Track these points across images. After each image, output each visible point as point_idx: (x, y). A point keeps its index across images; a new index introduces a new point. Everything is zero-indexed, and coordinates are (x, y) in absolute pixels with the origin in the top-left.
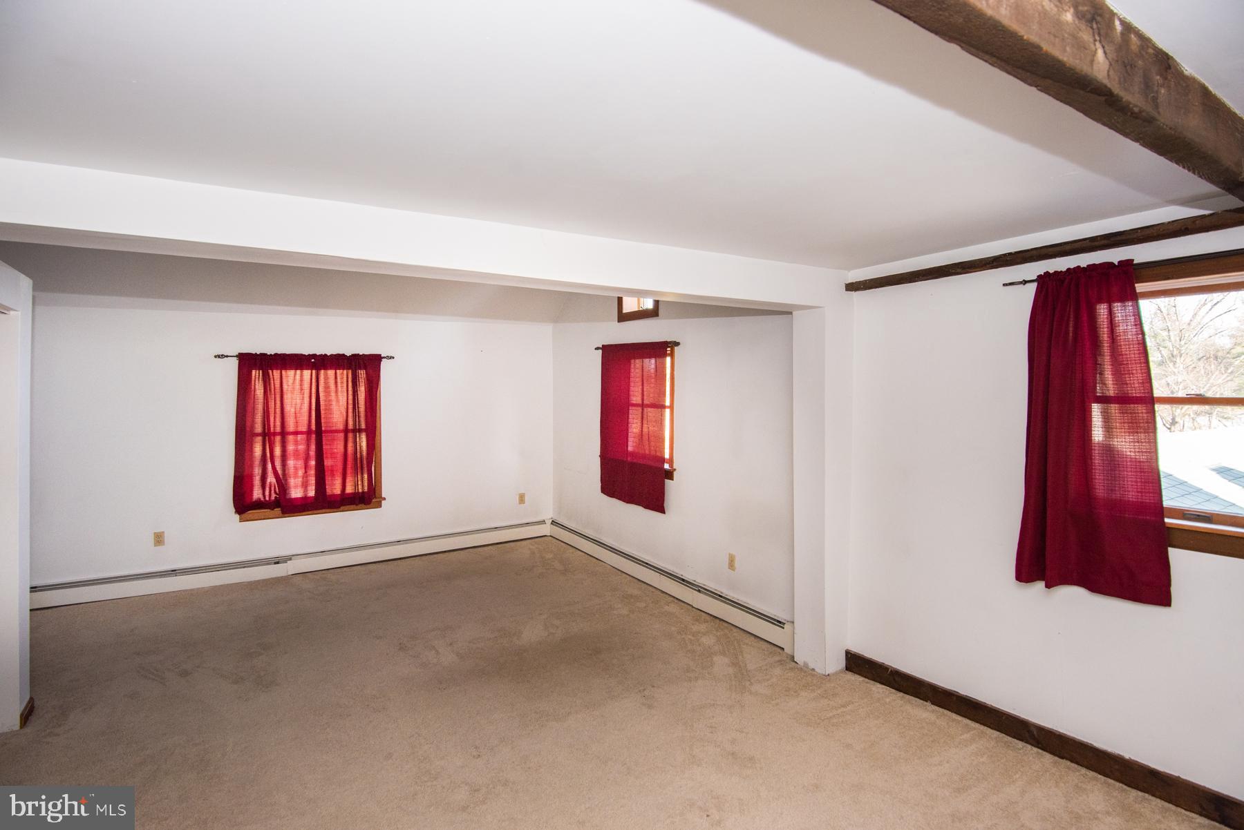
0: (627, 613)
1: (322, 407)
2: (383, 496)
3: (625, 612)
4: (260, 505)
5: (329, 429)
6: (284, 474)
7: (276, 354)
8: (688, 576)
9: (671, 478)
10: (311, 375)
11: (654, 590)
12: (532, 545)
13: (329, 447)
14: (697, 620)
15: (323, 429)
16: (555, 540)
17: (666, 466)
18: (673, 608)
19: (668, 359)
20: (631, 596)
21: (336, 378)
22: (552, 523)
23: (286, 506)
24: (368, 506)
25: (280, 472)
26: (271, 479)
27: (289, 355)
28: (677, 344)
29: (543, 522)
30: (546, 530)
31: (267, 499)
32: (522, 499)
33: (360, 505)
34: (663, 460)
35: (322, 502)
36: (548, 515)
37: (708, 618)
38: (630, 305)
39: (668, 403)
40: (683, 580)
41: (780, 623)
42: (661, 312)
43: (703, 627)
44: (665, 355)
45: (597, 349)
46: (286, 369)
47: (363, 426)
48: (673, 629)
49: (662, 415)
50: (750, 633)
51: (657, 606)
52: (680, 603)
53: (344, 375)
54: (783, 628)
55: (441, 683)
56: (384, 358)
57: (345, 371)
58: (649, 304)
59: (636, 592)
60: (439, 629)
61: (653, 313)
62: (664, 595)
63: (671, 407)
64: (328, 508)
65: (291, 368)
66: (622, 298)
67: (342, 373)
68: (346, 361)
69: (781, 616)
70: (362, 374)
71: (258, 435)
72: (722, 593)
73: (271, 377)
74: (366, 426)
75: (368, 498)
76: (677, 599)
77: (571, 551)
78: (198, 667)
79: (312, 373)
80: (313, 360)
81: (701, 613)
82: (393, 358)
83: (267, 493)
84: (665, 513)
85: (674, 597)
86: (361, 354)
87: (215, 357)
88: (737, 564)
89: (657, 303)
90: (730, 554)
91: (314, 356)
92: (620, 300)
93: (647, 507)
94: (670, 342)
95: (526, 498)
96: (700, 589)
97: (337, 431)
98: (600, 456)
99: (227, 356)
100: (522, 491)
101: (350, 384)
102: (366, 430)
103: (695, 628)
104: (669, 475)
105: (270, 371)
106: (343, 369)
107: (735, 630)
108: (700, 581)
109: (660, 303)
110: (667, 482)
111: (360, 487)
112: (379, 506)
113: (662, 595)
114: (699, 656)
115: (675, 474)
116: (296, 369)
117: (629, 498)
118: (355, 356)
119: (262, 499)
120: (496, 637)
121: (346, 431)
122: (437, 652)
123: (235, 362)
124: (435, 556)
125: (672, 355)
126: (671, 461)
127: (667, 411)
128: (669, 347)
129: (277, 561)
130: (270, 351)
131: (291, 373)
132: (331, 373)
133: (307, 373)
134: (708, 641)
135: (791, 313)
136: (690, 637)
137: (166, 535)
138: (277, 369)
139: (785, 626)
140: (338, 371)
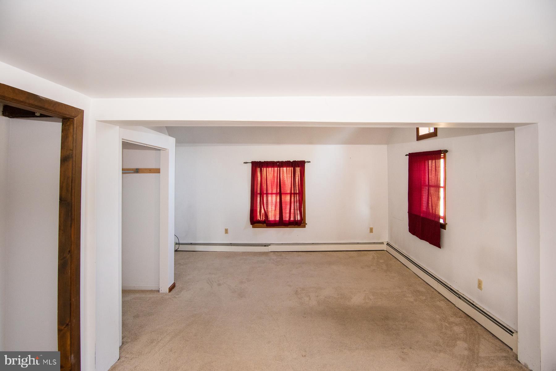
0: (412, 300)
1: (281, 183)
2: (306, 223)
3: (412, 299)
4: (259, 222)
5: (284, 192)
6: (267, 210)
7: (265, 161)
8: (455, 288)
9: (445, 229)
10: (278, 170)
11: (434, 291)
12: (375, 254)
13: (284, 200)
14: (455, 315)
15: (282, 192)
16: (388, 253)
17: (441, 221)
18: (442, 304)
19: (442, 161)
20: (419, 291)
21: (287, 171)
22: (387, 244)
23: (268, 224)
24: (300, 227)
25: (266, 210)
26: (263, 211)
27: (269, 162)
28: (446, 151)
29: (382, 243)
30: (384, 247)
31: (262, 219)
32: (371, 230)
33: (296, 226)
34: (439, 217)
35: (281, 223)
36: (386, 239)
37: (463, 315)
38: (423, 131)
39: (442, 184)
40: (451, 289)
41: (511, 332)
42: (439, 133)
43: (458, 320)
44: (440, 158)
45: (406, 155)
46: (268, 168)
47: (297, 192)
48: (437, 316)
49: (438, 192)
50: (490, 332)
51: (433, 300)
52: (448, 302)
53: (290, 169)
54: (512, 335)
55: (305, 314)
56: (306, 162)
57: (290, 168)
58: (432, 130)
59: (423, 290)
60: (315, 288)
61: (434, 134)
62: (440, 295)
63: (445, 187)
64: (284, 226)
65: (270, 167)
66: (418, 128)
67: (289, 169)
68: (291, 164)
69: (511, 326)
70: (298, 169)
71: (258, 194)
72: (473, 302)
73: (263, 170)
74: (299, 191)
75: (300, 223)
76: (447, 299)
77: (394, 260)
78: (224, 283)
79: (278, 169)
80: (278, 164)
81: (460, 311)
82: (310, 162)
83: (262, 218)
84: (440, 248)
85: (445, 298)
86: (297, 161)
87: (244, 163)
88: (483, 286)
89: (436, 129)
90: (479, 280)
91: (278, 162)
92: (418, 129)
93: (431, 243)
94: (443, 151)
95: (374, 230)
96: (460, 297)
97: (287, 194)
98: (408, 212)
99: (248, 163)
100: (371, 227)
101: (292, 174)
102: (299, 194)
103: (452, 319)
104: (443, 226)
105: (262, 168)
106: (290, 167)
107: (479, 327)
108: (461, 291)
109: (438, 129)
110: (442, 230)
111: (296, 218)
112: (304, 227)
113: (438, 294)
114: (448, 337)
115: (447, 227)
116: (272, 167)
117: (422, 237)
118: (294, 162)
119: (260, 219)
120: (339, 298)
121: (291, 194)
122: (310, 299)
123: (250, 165)
124: (328, 252)
125: (445, 157)
126: (444, 218)
127: (442, 190)
128: (443, 153)
129: (265, 245)
130: (263, 160)
131: (270, 169)
132: (285, 169)
133: (276, 169)
134: (458, 329)
135: (513, 129)
136: (446, 324)
137: (229, 230)
138: (265, 168)
139: (514, 334)
140: (288, 168)
